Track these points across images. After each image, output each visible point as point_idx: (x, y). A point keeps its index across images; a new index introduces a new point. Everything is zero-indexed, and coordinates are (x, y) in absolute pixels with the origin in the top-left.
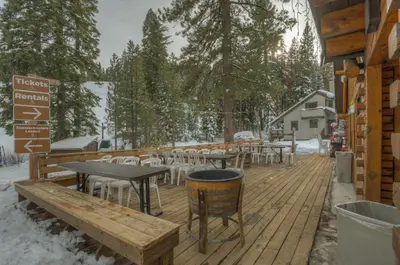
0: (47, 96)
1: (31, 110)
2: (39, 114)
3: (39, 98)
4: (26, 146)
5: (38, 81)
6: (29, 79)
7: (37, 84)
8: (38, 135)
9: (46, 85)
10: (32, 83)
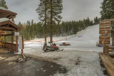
0: (110, 25)
1: (104, 31)
2: (107, 32)
3: (107, 27)
4: (103, 42)
5: (107, 21)
6: (103, 21)
7: (106, 22)
8: (106, 39)
9: (109, 22)
10: (104, 22)
